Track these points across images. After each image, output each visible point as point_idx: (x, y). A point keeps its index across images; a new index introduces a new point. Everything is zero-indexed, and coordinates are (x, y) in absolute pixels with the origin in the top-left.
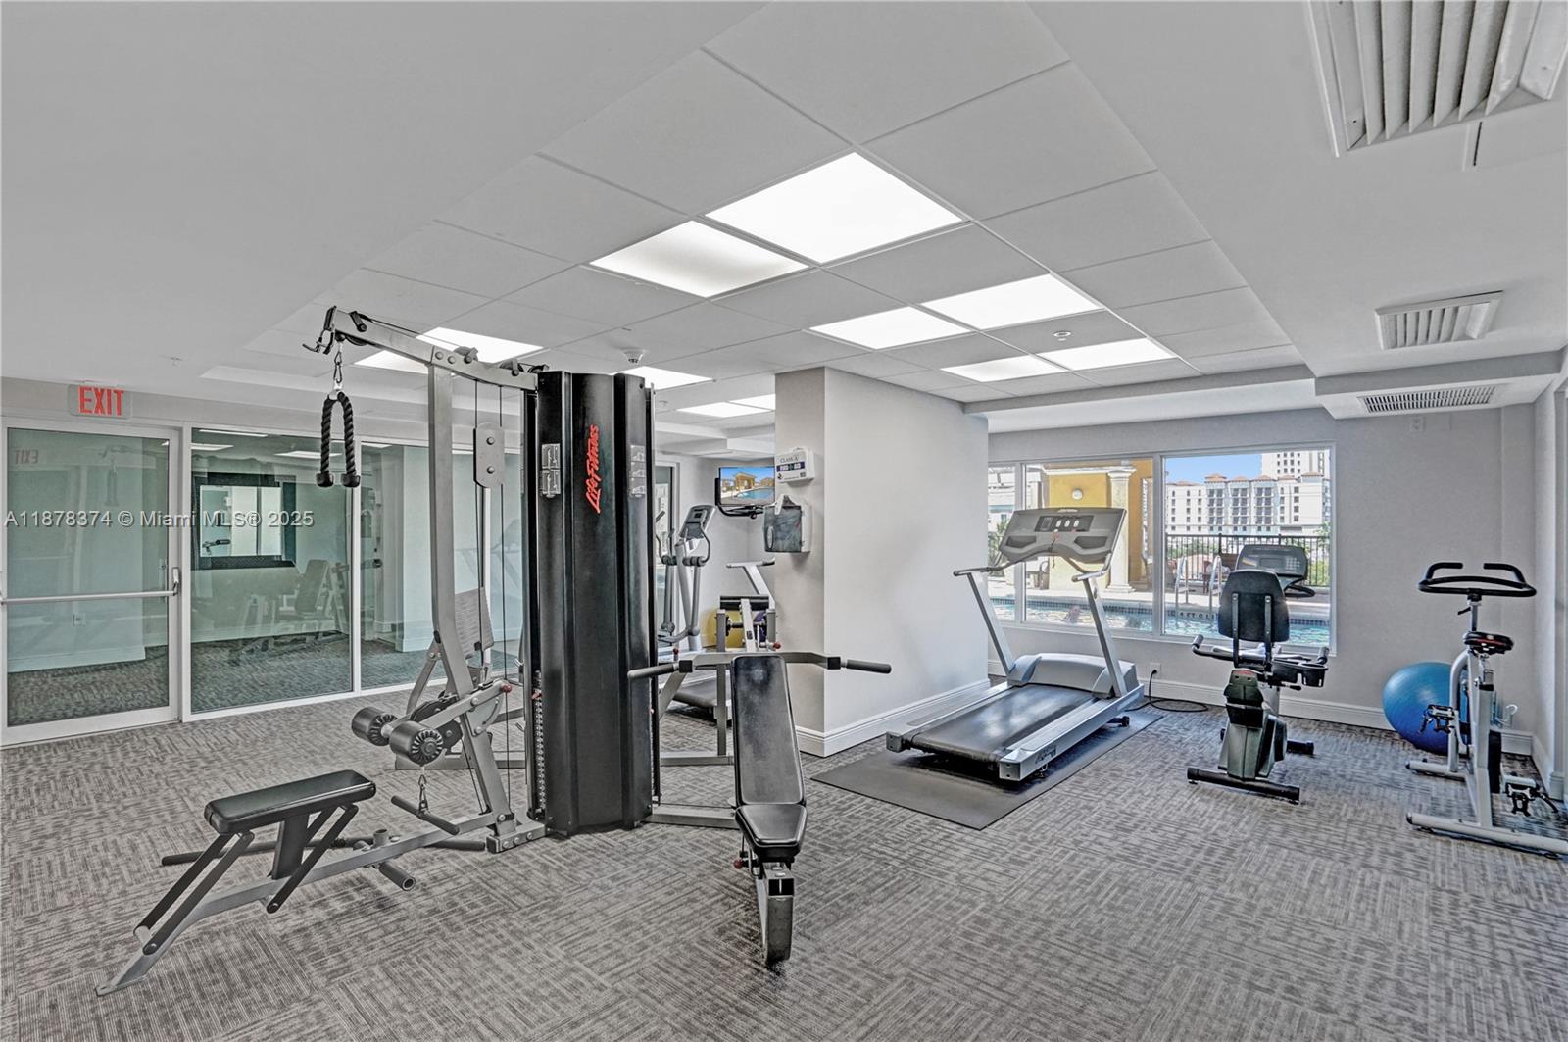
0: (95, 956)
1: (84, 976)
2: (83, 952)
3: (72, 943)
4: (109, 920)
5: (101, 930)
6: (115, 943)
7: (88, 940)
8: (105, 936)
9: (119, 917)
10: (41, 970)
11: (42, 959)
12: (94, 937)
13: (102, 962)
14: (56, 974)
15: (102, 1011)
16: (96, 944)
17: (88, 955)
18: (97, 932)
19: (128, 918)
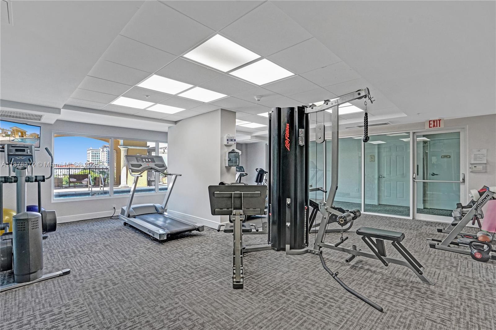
0: (430, 293)
1: (436, 290)
2: (432, 296)
3: (434, 302)
4: (418, 302)
5: (423, 300)
6: (422, 293)
7: (429, 300)
8: (423, 298)
9: (415, 301)
10: (446, 299)
11: (444, 303)
12: (426, 299)
13: (429, 290)
14: (442, 295)
15: (436, 280)
16: (427, 296)
17: (432, 295)
18: (425, 300)
19: (413, 299)
